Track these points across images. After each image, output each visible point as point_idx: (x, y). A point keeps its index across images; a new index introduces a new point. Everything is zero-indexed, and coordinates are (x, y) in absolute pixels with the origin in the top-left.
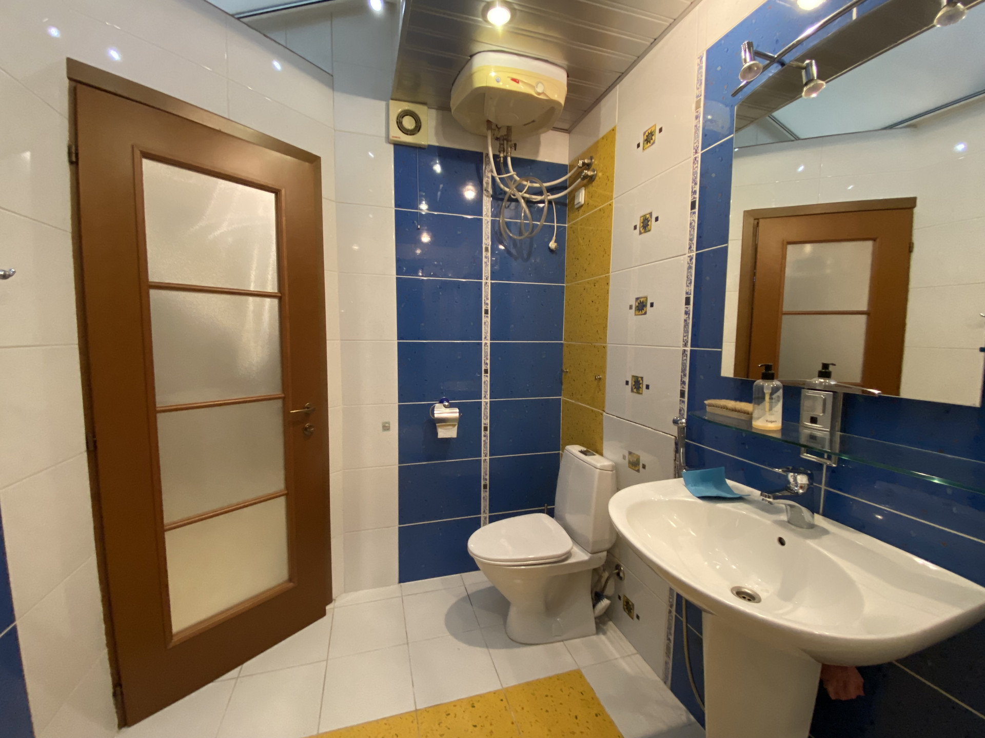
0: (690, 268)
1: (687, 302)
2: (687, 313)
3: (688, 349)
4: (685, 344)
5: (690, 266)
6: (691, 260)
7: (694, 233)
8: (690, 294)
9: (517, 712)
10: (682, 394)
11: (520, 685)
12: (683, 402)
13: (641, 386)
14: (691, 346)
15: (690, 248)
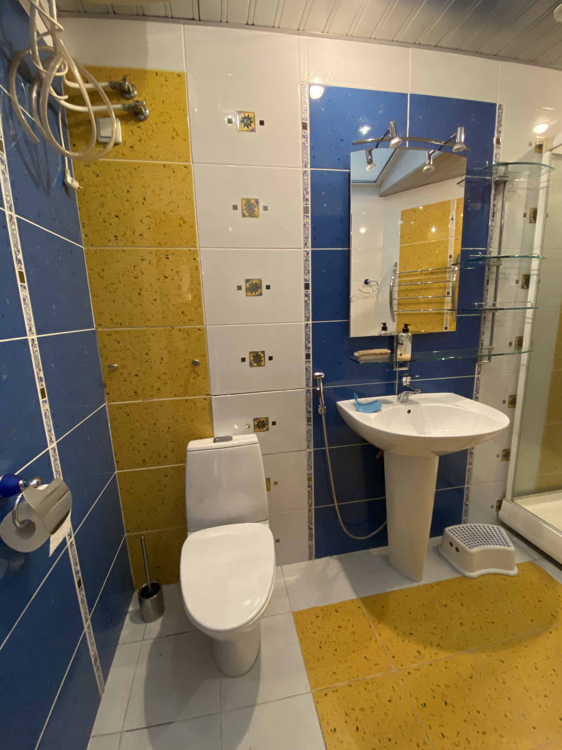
0: (307, 260)
1: (307, 287)
2: (306, 295)
3: (310, 322)
4: (307, 319)
5: (306, 259)
6: (308, 254)
7: (309, 233)
8: (309, 281)
9: (338, 679)
10: (308, 356)
11: (307, 672)
12: (309, 362)
13: (262, 359)
14: (312, 321)
15: (306, 244)
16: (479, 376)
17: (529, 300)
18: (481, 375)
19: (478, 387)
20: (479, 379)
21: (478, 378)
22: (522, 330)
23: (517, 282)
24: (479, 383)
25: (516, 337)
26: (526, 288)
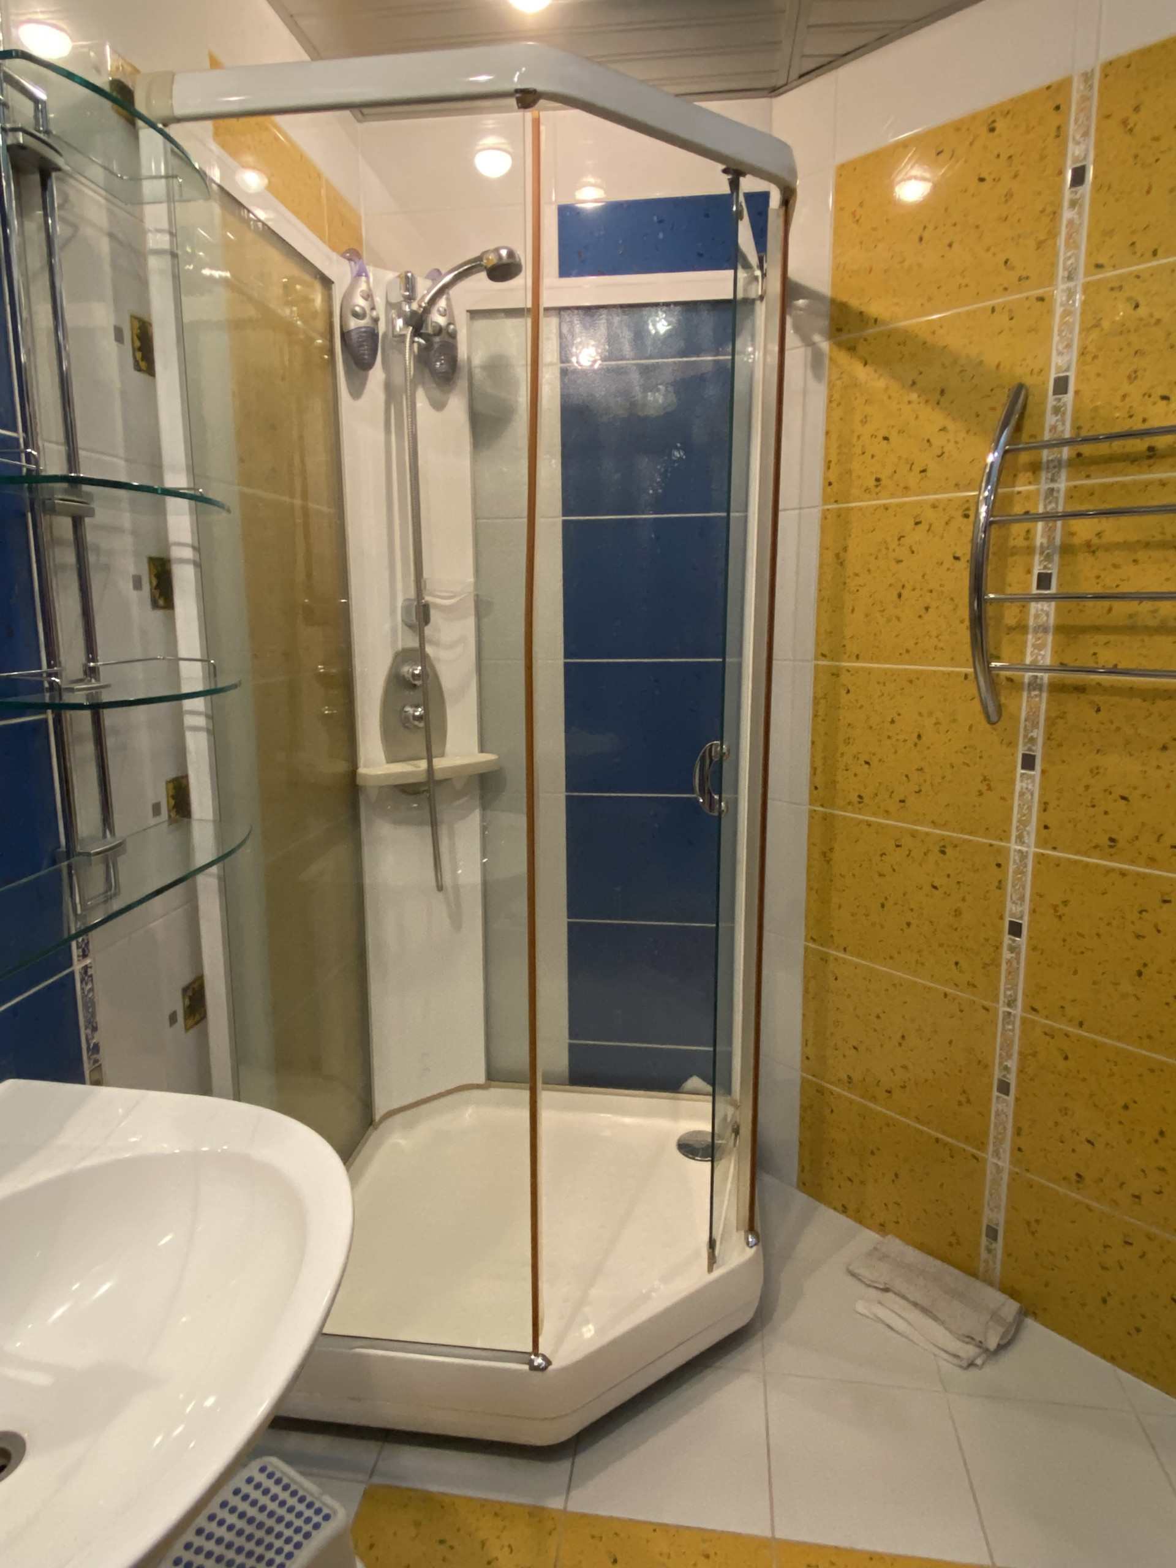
16: (88, 961)
17: (183, 653)
18: (91, 954)
19: (90, 1005)
20: (90, 972)
21: (86, 972)
22: (180, 752)
23: (137, 584)
24: (91, 990)
25: (168, 783)
26: (163, 608)
